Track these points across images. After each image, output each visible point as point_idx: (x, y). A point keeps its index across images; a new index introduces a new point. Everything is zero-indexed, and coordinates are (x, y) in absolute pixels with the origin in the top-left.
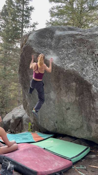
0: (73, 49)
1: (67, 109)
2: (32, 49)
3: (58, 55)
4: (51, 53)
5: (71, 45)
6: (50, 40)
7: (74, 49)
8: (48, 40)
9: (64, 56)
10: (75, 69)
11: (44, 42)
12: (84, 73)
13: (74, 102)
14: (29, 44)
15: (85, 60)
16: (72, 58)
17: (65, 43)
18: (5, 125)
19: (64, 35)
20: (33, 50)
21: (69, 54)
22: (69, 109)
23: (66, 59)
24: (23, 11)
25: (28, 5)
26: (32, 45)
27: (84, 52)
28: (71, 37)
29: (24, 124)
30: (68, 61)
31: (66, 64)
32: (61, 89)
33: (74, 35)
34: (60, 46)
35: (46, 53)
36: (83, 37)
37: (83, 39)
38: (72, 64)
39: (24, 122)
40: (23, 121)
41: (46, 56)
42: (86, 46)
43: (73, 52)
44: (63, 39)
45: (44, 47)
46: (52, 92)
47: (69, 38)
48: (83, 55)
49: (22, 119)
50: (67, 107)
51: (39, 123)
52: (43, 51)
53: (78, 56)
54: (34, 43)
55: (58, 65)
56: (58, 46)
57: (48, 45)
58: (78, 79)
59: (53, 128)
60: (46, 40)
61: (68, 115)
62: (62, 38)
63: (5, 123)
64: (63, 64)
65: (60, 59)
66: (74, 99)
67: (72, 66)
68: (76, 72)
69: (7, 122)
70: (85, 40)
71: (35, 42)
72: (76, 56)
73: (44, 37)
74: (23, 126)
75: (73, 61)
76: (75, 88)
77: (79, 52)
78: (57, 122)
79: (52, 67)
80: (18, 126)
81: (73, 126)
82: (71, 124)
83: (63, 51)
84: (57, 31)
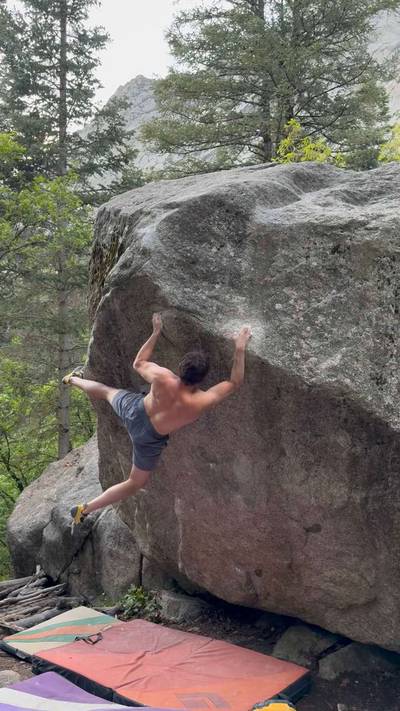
0: (331, 289)
1: (308, 531)
2: (157, 288)
3: (269, 315)
4: (241, 309)
5: (323, 275)
6: (230, 249)
7: (339, 290)
8: (224, 250)
9: (297, 321)
10: (348, 381)
11: (207, 261)
12: (388, 400)
13: (343, 508)
14: (139, 268)
15: (387, 340)
16: (330, 332)
17: (297, 263)
18: (22, 549)
19: (291, 229)
20: (161, 293)
21: (318, 311)
22: (317, 528)
23: (304, 334)
24: (64, 47)
25: (82, 21)
26: (152, 274)
27: (381, 304)
28: (323, 235)
29: (106, 550)
30: (315, 344)
31: (306, 358)
32: (283, 453)
33: (332, 228)
34: (278, 275)
35: (218, 307)
37: (375, 246)
38: (336, 360)
39: (107, 543)
40: (99, 539)
41: (219, 321)
42: (389, 280)
43: (333, 305)
44: (286, 243)
45: (205, 278)
46: (244, 459)
47: (312, 239)
48: (378, 318)
49: (95, 530)
50: (310, 522)
51: (180, 565)
52: (204, 298)
53: (358, 324)
54: (161, 263)
55: (273, 362)
56: (268, 278)
57: (223, 271)
58: (361, 421)
59: (243, 594)
60: (214, 250)
61: (311, 554)
62: (284, 240)
63: (20, 540)
64: (296, 359)
65: (282, 333)
66: (341, 495)
67: (334, 369)
68: (352, 397)
69: (29, 537)
70: (381, 250)
71: (166, 258)
72: (347, 321)
73: (203, 237)
74: (99, 558)
75: (337, 344)
76: (349, 455)
77: (362, 306)
78: (259, 573)
79: (246, 368)
80: (80, 556)
81: (333, 594)
82: (322, 587)
83: (289, 298)
84: (258, 207)
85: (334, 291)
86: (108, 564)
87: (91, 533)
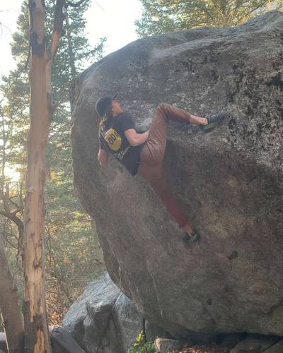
1: (230, 258)
4: (151, 112)
6: (140, 78)
7: (212, 86)
10: (224, 140)
11: (126, 88)
14: (85, 102)
19: (176, 57)
21: (200, 102)
22: (235, 254)
29: (121, 323)
33: (202, 49)
34: (172, 86)
35: (136, 113)
36: (229, 48)
39: (122, 317)
40: (117, 316)
43: (210, 96)
45: (126, 99)
49: (114, 311)
50: (230, 251)
51: (161, 313)
59: (204, 321)
60: (130, 80)
61: (237, 276)
62: (173, 64)
63: (70, 332)
64: (190, 134)
66: (242, 223)
69: (75, 328)
71: (101, 91)
74: (119, 331)
78: (210, 302)
80: (107, 333)
81: (258, 303)
82: (250, 299)
83: (180, 98)
84: (155, 49)
85: (209, 87)
86: (124, 331)
87: (111, 314)
